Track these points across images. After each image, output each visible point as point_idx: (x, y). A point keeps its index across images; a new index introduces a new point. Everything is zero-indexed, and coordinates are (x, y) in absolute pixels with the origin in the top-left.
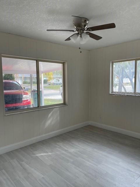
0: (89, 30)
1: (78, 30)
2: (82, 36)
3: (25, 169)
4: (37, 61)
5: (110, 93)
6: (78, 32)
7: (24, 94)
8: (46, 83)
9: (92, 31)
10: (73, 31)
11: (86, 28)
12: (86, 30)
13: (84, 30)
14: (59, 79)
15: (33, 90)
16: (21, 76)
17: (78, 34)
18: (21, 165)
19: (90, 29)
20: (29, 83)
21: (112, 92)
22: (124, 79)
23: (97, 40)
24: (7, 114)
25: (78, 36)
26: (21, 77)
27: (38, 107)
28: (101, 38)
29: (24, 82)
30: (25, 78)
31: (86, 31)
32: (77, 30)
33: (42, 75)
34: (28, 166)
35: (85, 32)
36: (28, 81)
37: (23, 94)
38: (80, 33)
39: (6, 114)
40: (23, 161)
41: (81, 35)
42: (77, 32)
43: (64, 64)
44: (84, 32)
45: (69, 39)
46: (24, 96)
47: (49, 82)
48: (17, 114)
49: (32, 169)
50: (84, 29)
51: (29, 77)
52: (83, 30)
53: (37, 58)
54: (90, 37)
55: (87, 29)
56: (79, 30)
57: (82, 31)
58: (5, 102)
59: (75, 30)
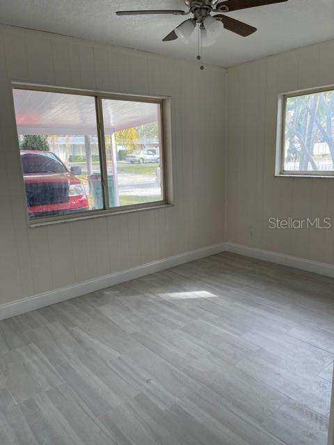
0: (223, 9)
1: (195, 9)
2: (204, 24)
3: (80, 341)
4: (96, 97)
5: (277, 174)
6: (195, 16)
7: (72, 183)
8: (124, 159)
9: (230, 10)
10: (182, 13)
11: (214, 3)
12: (214, 8)
13: (209, 8)
14: (154, 148)
15: (92, 174)
16: (63, 143)
17: (195, 19)
18: (71, 333)
19: (224, 6)
20: (84, 160)
21: (282, 171)
22: (316, 145)
23: (244, 35)
24: (34, 224)
25: (195, 25)
26: (64, 146)
27: (104, 209)
28: (253, 30)
29: (71, 156)
30: (74, 147)
31: (215, 11)
32: (193, 10)
33: (113, 136)
34: (85, 335)
35: (212, 14)
36: (81, 154)
37: (69, 182)
38: (199, 18)
39: (31, 224)
40: (74, 325)
41: (201, 21)
42: (191, 16)
43: (162, 103)
44: (209, 15)
45: (172, 36)
46: (72, 187)
47: (132, 157)
48: (57, 224)
49: (97, 342)
50: (210, 6)
51: (82, 145)
52: (207, 9)
53: (97, 89)
54: (225, 27)
55: (217, 7)
56: (198, 10)
57: (203, 12)
58: (28, 197)
59: (187, 10)
